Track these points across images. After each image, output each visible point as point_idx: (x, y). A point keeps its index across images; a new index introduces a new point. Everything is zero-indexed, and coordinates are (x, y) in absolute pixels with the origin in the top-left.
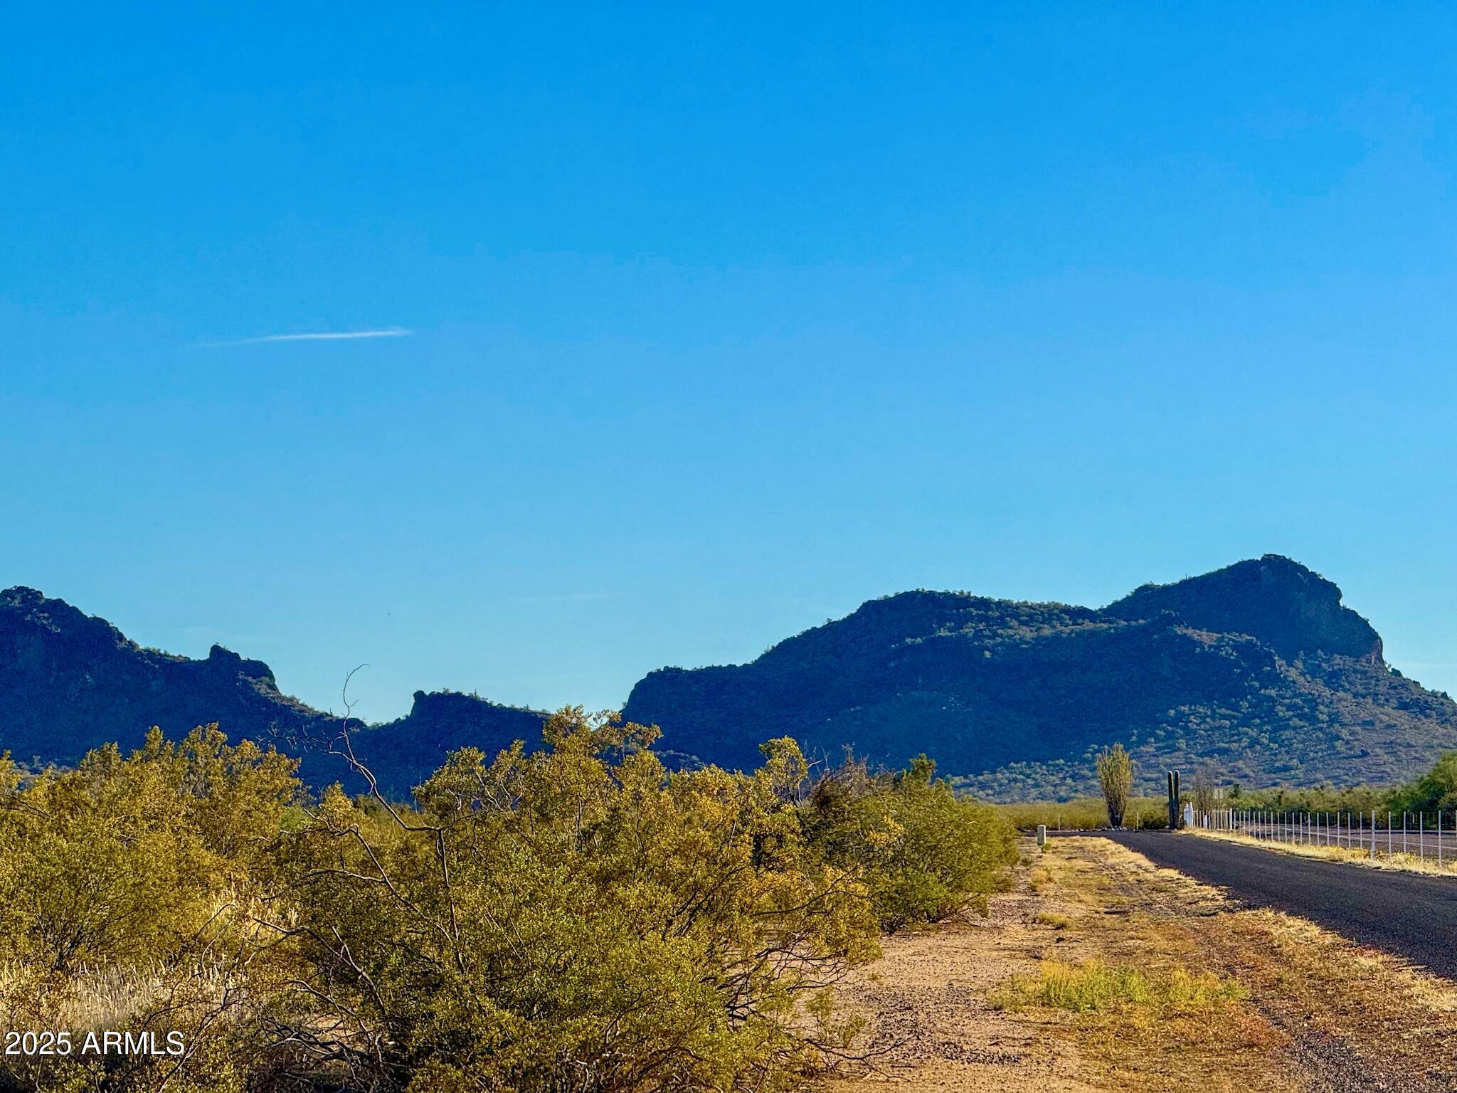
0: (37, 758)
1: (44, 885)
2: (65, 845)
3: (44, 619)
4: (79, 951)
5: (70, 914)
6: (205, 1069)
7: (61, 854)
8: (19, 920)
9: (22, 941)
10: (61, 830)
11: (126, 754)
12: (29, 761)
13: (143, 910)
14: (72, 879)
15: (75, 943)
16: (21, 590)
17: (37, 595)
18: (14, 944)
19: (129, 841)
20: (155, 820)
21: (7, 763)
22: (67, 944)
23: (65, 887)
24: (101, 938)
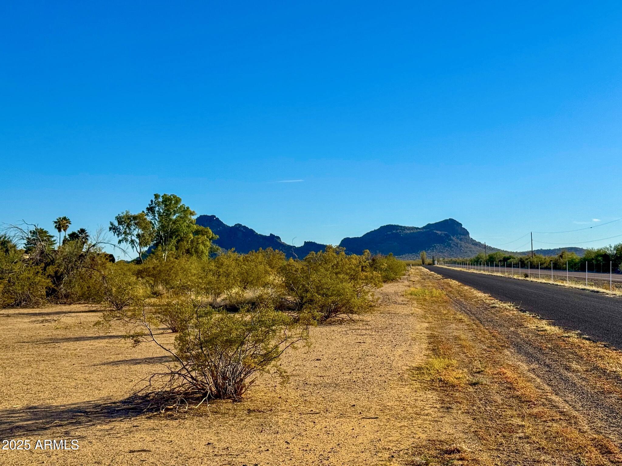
1: (242, 274)
3: (242, 229)
4: (248, 285)
5: (247, 278)
6: (268, 305)
7: (245, 268)
9: (239, 283)
10: (244, 264)
11: (256, 251)
13: (258, 278)
14: (247, 273)
15: (247, 284)
16: (238, 224)
17: (241, 225)
19: (256, 266)
20: (261, 263)
21: (236, 253)
23: (246, 274)
24: (251, 283)
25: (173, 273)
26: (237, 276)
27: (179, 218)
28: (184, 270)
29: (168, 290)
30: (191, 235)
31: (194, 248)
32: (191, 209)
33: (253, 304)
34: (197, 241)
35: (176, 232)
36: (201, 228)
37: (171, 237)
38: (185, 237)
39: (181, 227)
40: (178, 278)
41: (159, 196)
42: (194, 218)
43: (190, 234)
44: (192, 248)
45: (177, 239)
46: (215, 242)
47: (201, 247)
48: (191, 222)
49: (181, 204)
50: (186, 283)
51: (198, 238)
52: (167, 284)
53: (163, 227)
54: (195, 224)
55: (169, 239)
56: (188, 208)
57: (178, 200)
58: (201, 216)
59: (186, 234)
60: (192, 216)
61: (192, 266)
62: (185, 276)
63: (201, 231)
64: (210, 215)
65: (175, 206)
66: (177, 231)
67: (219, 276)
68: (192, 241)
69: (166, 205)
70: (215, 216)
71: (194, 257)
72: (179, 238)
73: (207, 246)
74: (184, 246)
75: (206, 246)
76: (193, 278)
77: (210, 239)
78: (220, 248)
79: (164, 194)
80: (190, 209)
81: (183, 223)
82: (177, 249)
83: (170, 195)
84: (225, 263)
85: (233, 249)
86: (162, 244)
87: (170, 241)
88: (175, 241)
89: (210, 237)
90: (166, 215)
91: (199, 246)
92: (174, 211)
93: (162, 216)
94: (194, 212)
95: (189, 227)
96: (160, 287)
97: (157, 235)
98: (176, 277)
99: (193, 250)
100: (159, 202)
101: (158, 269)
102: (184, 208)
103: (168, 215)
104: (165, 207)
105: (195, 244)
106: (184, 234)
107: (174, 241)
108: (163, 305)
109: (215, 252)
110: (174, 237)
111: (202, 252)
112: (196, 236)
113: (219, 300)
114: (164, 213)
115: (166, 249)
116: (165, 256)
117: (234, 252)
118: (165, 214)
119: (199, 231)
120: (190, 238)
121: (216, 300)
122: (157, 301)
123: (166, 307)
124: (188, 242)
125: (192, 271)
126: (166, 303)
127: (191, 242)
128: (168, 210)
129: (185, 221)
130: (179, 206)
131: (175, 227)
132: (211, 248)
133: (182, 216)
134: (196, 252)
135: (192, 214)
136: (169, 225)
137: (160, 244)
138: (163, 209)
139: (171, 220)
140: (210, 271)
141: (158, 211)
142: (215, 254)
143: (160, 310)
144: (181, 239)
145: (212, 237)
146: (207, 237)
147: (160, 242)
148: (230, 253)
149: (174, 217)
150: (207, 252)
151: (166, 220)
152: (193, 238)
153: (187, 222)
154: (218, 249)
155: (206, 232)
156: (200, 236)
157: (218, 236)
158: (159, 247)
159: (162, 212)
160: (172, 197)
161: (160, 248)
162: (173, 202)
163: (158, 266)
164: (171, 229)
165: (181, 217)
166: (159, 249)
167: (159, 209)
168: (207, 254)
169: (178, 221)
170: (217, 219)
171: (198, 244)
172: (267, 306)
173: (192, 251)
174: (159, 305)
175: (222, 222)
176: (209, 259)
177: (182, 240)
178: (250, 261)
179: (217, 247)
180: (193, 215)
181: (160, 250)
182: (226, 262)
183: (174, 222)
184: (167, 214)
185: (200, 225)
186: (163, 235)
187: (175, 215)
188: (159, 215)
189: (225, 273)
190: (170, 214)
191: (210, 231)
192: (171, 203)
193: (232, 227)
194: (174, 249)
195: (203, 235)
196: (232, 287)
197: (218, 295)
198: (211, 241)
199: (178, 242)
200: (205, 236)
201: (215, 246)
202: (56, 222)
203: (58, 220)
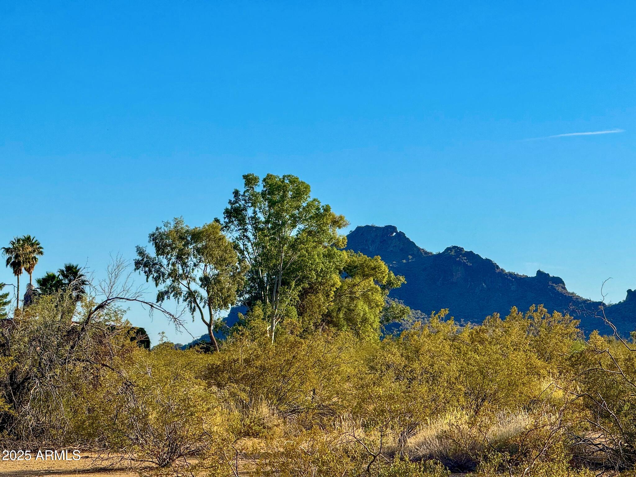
0: (462, 320)
1: (469, 375)
2: (478, 358)
3: (464, 260)
4: (486, 403)
5: (481, 387)
8: (460, 390)
9: (462, 399)
10: (475, 351)
11: (503, 318)
12: (460, 321)
13: (512, 386)
14: (482, 372)
15: (483, 400)
16: (454, 247)
17: (461, 249)
18: (458, 401)
19: (504, 354)
20: (516, 347)
21: (451, 322)
22: (480, 400)
23: (479, 376)
24: (494, 398)
25: (296, 373)
26: (456, 379)
27: (305, 235)
28: (321, 365)
29: (283, 415)
30: (336, 279)
31: (344, 310)
32: (336, 212)
33: (513, 450)
34: (351, 293)
35: (297, 270)
36: (360, 258)
37: (285, 283)
38: (321, 284)
39: (311, 257)
40: (308, 386)
41: (256, 179)
42: (342, 233)
43: (334, 276)
44: (339, 310)
45: (300, 288)
46: (395, 294)
47: (362, 307)
48: (335, 245)
49: (310, 200)
50: (329, 398)
51: (354, 285)
52: (281, 400)
53: (266, 257)
54: (346, 249)
55: (280, 288)
56: (327, 209)
57: (302, 188)
58: (359, 229)
59: (323, 274)
60: (337, 229)
61: (342, 355)
62: (324, 383)
63: (362, 265)
64: (382, 225)
65: (295, 204)
66: (301, 268)
67: (411, 380)
68: (339, 293)
69: (272, 204)
70: (394, 229)
71: (346, 333)
72: (307, 286)
73: (377, 306)
74: (320, 306)
75: (373, 304)
76: (347, 385)
77: (383, 288)
78: (408, 308)
79: (268, 175)
80: (332, 211)
81: (315, 247)
82: (300, 314)
83: (281, 177)
84: (426, 347)
85: (444, 312)
86: (264, 302)
87: (284, 293)
88: (295, 294)
89: (384, 282)
90: (272, 228)
91: (356, 306)
92: (293, 216)
93: (262, 230)
94: (341, 218)
95: (329, 256)
96: (264, 410)
97: (252, 279)
98: (302, 383)
99: (341, 315)
100: (255, 195)
101: (258, 363)
102: (318, 209)
103: (278, 228)
104: (269, 207)
105: (346, 300)
106: (318, 275)
107: (293, 293)
108: (275, 455)
109: (397, 321)
110: (293, 284)
111: (365, 320)
112: (349, 280)
113: (412, 442)
114: (267, 222)
115: (273, 313)
116: (271, 330)
117: (447, 318)
118: (270, 226)
119: (356, 267)
120: (333, 285)
121: (405, 441)
122: (262, 445)
123: (282, 460)
124: (328, 296)
125: (343, 367)
126: (282, 450)
127: (335, 296)
128: (278, 215)
129: (320, 242)
130: (304, 205)
131: (296, 257)
132: (386, 309)
133: (314, 229)
134: (350, 320)
135: (337, 223)
136: (280, 252)
137: (259, 302)
138: (264, 213)
139: (284, 239)
140: (388, 367)
141: (252, 218)
142: (397, 325)
143: (269, 468)
144: (311, 288)
145: (390, 283)
146: (376, 282)
147: (257, 297)
148: (435, 322)
149: (293, 233)
150: (378, 320)
151: (274, 239)
152: (339, 283)
153: (326, 244)
154: (403, 312)
155: (374, 269)
156: (357, 280)
157: (402, 279)
158: (257, 308)
159: (263, 219)
160: (287, 181)
161: (258, 311)
162: (290, 194)
163: (258, 357)
164: (285, 264)
165: (310, 233)
166: (257, 313)
167: (255, 212)
168: (376, 325)
169: (302, 243)
170: (401, 235)
171: (352, 299)
172: (548, 458)
173: (337, 317)
174: (266, 455)
175: (413, 244)
176: (382, 338)
177: (312, 290)
178: (490, 343)
179: (401, 306)
180: (340, 227)
181: (258, 317)
182: (427, 345)
183: (293, 246)
184: (275, 225)
185: (356, 252)
186: (266, 279)
187: (294, 226)
188: (256, 228)
189: (427, 372)
190: (284, 224)
191: (384, 267)
192: (283, 197)
193: (439, 255)
194: (294, 312)
195: (366, 276)
196: (445, 410)
197: (411, 428)
198: (387, 292)
199: (303, 294)
200: (372, 279)
201: (398, 306)
202: (7, 250)
203: (13, 244)
